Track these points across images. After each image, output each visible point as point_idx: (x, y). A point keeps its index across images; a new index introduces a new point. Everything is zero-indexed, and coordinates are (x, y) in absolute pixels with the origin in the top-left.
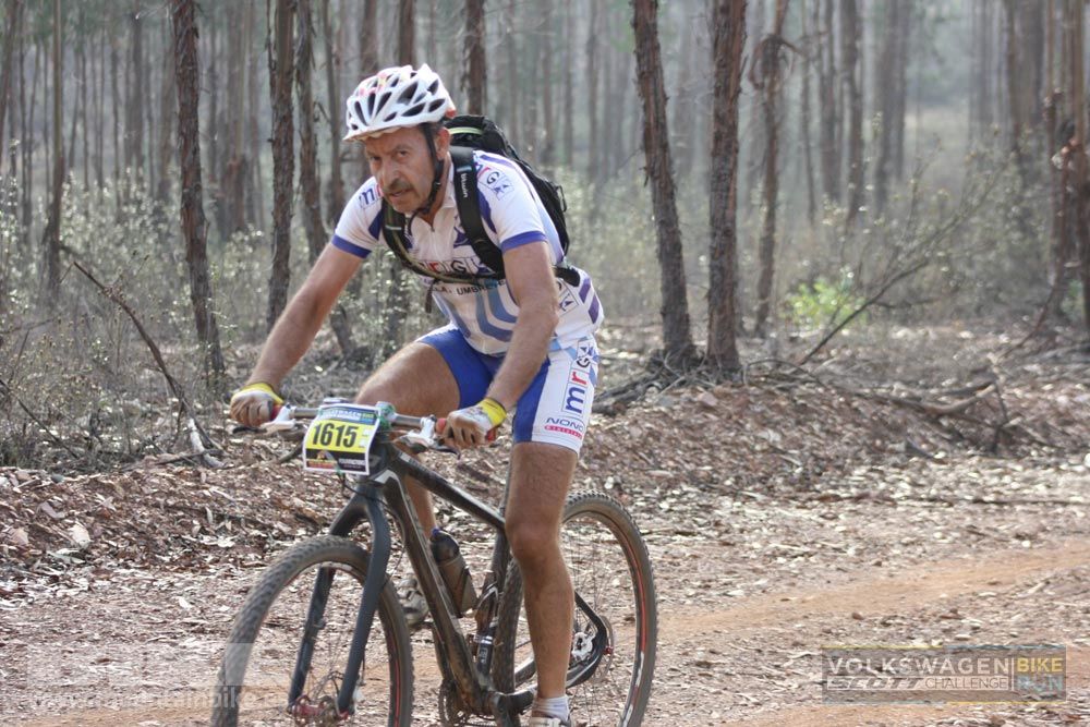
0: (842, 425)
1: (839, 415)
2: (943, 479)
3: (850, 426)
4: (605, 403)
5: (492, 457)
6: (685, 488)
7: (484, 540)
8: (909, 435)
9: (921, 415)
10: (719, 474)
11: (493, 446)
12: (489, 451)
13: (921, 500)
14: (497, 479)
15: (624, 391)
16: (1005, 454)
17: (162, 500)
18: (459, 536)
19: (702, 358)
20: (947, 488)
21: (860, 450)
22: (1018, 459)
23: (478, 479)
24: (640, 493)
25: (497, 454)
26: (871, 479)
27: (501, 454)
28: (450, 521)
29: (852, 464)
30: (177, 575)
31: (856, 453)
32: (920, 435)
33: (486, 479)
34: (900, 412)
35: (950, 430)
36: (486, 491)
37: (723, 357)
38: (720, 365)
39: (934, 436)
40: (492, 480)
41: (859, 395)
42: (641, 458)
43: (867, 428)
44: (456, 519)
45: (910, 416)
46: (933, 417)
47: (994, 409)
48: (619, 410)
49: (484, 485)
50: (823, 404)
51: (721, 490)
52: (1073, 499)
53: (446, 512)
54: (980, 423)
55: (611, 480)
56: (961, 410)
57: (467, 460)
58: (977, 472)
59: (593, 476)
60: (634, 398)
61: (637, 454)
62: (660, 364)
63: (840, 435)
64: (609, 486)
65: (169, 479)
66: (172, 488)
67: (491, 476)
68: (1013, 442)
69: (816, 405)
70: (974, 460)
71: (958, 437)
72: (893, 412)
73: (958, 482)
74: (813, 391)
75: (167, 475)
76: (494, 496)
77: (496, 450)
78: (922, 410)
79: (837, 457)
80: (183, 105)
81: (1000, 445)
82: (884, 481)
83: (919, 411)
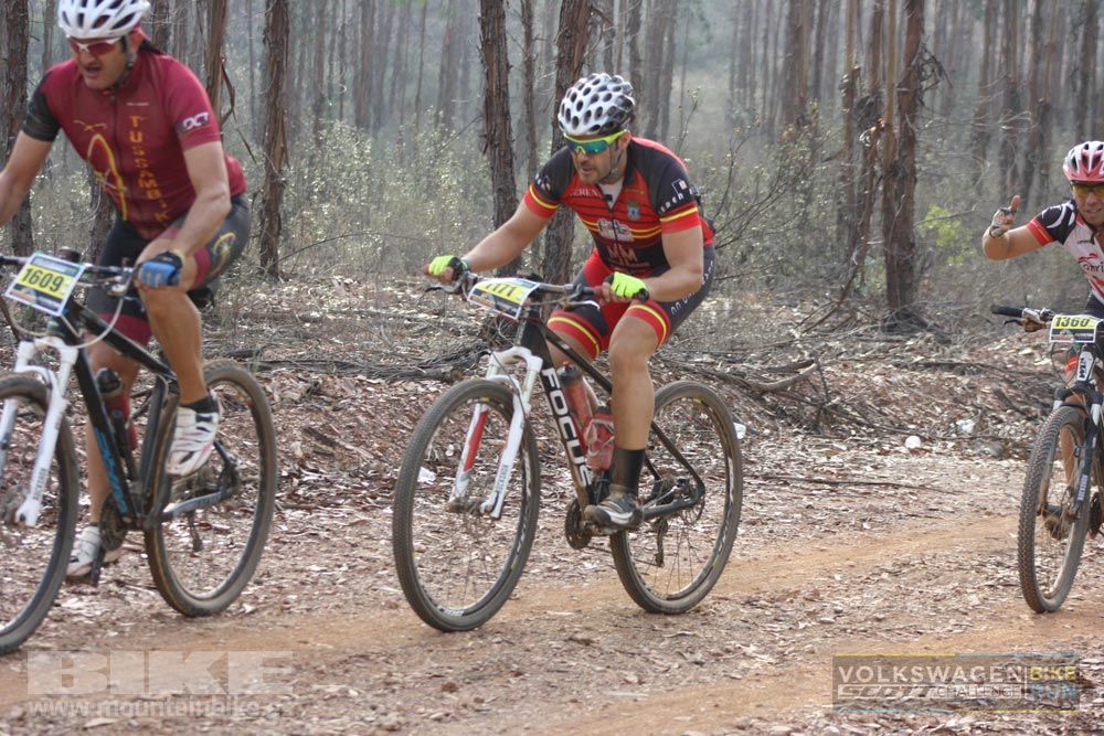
2: (773, 456)
4: (443, 370)
5: (336, 421)
7: (338, 505)
8: (736, 411)
9: (745, 391)
10: (555, 444)
11: (335, 410)
12: (334, 414)
13: (756, 477)
14: (342, 443)
15: (457, 358)
16: (828, 433)
17: (20, 456)
18: (313, 501)
20: (778, 466)
21: (689, 425)
22: (842, 439)
23: (324, 443)
24: (481, 462)
25: (340, 417)
26: (704, 455)
27: (345, 419)
28: (300, 484)
29: (682, 438)
30: (43, 532)
31: (684, 428)
32: (746, 411)
33: (332, 444)
34: (726, 387)
35: (772, 408)
36: (332, 455)
39: (759, 413)
40: (338, 444)
41: (686, 369)
44: (305, 483)
45: (735, 392)
46: (757, 394)
47: (815, 388)
48: (457, 377)
49: (330, 449)
51: (559, 461)
52: (903, 482)
53: (295, 475)
54: (800, 401)
55: (451, 447)
56: (783, 387)
57: (313, 423)
58: (803, 449)
60: (466, 365)
62: (493, 332)
64: (449, 453)
65: (26, 434)
66: (30, 444)
67: (337, 441)
68: (834, 421)
70: (799, 438)
71: (782, 414)
72: (719, 387)
73: (788, 460)
75: (23, 430)
76: (340, 460)
77: (340, 414)
78: (747, 386)
79: (668, 431)
80: (12, 52)
81: (821, 424)
82: (716, 457)
83: (744, 387)
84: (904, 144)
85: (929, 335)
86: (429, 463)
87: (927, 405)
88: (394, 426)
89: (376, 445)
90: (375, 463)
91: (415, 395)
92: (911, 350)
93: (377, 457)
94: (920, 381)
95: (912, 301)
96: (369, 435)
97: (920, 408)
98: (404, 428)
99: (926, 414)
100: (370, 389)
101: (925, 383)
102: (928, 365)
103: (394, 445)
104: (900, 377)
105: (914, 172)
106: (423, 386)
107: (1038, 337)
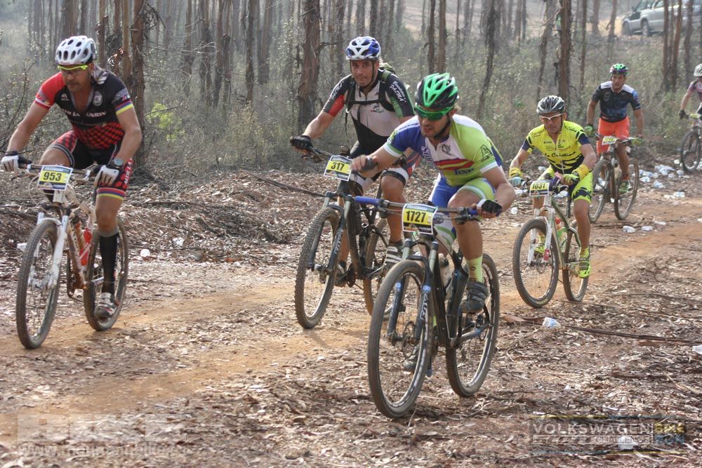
21: (2, 247)
26: (11, 265)
43: (5, 232)
45: (31, 225)
52: (139, 278)
72: (20, 222)
84: (136, 63)
85: (155, 185)
87: (154, 229)
92: (144, 195)
94: (150, 214)
95: (144, 163)
97: (150, 231)
99: (154, 235)
101: (152, 216)
102: (154, 204)
104: (136, 212)
105: (143, 82)
107: (224, 184)
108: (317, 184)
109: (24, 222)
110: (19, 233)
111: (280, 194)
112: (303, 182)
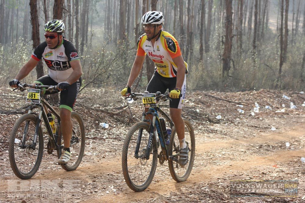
0: (87, 117)
1: (87, 115)
2: (116, 133)
3: (89, 118)
4: (22, 111)
6: (46, 135)
8: (106, 120)
13: (111, 139)
15: (27, 107)
16: (132, 125)
19: (49, 99)
21: (93, 125)
26: (97, 133)
29: (91, 128)
31: (91, 126)
32: (109, 120)
34: (103, 114)
35: (116, 119)
37: (54, 98)
38: (54, 100)
39: (112, 121)
41: (92, 109)
42: (33, 127)
43: (94, 118)
45: (105, 115)
46: (112, 115)
47: (128, 113)
50: (82, 111)
54: (124, 117)
56: (119, 113)
58: (125, 131)
59: (20, 132)
61: (32, 126)
63: (87, 120)
69: (81, 112)
70: (124, 127)
71: (119, 121)
72: (101, 114)
74: (79, 108)
78: (109, 113)
79: (87, 126)
81: (130, 123)
82: (100, 133)
83: (108, 114)
86: (19, 137)
88: (9, 127)
89: (4, 133)
90: (4, 138)
91: (15, 118)
93: (4, 136)
96: (2, 130)
98: (12, 128)
100: (2, 117)
103: (9, 133)
106: (17, 116)
107: (190, 97)
108: (231, 97)
109: (102, 114)
110: (100, 119)
111: (214, 102)
112: (225, 96)
